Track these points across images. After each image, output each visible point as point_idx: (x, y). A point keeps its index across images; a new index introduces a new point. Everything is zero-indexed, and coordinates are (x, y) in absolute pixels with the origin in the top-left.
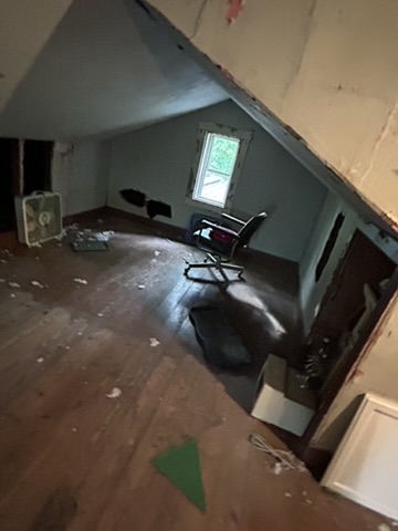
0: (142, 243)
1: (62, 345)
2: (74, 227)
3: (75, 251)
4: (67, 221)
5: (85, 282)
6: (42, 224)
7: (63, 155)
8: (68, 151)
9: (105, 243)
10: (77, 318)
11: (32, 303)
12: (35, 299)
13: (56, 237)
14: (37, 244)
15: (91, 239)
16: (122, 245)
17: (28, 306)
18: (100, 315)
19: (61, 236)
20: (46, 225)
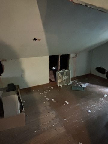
0: (100, 90)
1: (46, 128)
2: (76, 81)
3: (72, 90)
4: (72, 79)
5: (68, 103)
6: (64, 80)
7: (73, 58)
8: (75, 56)
9: (84, 88)
10: (57, 118)
11: (48, 107)
12: (50, 106)
13: (68, 84)
14: (61, 86)
15: (79, 86)
16: (91, 90)
17: (46, 108)
18: (65, 120)
19: (70, 84)
20: (65, 80)
